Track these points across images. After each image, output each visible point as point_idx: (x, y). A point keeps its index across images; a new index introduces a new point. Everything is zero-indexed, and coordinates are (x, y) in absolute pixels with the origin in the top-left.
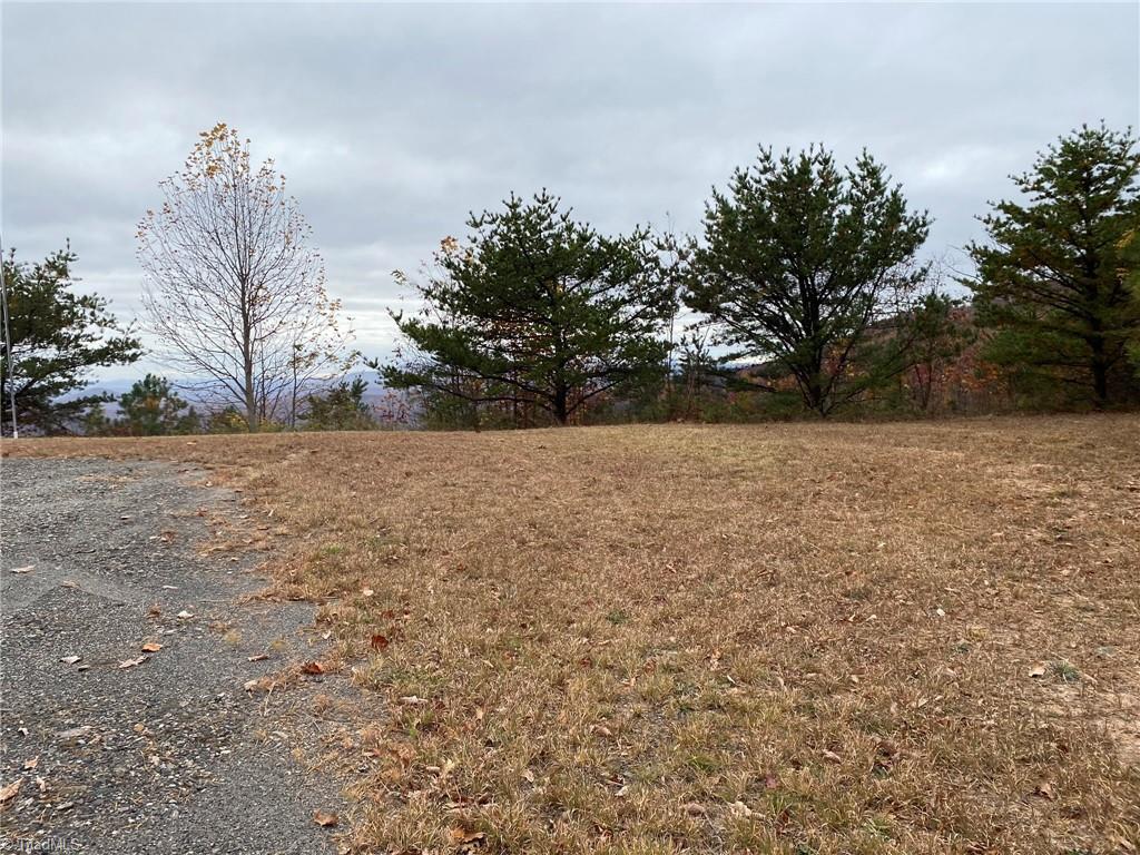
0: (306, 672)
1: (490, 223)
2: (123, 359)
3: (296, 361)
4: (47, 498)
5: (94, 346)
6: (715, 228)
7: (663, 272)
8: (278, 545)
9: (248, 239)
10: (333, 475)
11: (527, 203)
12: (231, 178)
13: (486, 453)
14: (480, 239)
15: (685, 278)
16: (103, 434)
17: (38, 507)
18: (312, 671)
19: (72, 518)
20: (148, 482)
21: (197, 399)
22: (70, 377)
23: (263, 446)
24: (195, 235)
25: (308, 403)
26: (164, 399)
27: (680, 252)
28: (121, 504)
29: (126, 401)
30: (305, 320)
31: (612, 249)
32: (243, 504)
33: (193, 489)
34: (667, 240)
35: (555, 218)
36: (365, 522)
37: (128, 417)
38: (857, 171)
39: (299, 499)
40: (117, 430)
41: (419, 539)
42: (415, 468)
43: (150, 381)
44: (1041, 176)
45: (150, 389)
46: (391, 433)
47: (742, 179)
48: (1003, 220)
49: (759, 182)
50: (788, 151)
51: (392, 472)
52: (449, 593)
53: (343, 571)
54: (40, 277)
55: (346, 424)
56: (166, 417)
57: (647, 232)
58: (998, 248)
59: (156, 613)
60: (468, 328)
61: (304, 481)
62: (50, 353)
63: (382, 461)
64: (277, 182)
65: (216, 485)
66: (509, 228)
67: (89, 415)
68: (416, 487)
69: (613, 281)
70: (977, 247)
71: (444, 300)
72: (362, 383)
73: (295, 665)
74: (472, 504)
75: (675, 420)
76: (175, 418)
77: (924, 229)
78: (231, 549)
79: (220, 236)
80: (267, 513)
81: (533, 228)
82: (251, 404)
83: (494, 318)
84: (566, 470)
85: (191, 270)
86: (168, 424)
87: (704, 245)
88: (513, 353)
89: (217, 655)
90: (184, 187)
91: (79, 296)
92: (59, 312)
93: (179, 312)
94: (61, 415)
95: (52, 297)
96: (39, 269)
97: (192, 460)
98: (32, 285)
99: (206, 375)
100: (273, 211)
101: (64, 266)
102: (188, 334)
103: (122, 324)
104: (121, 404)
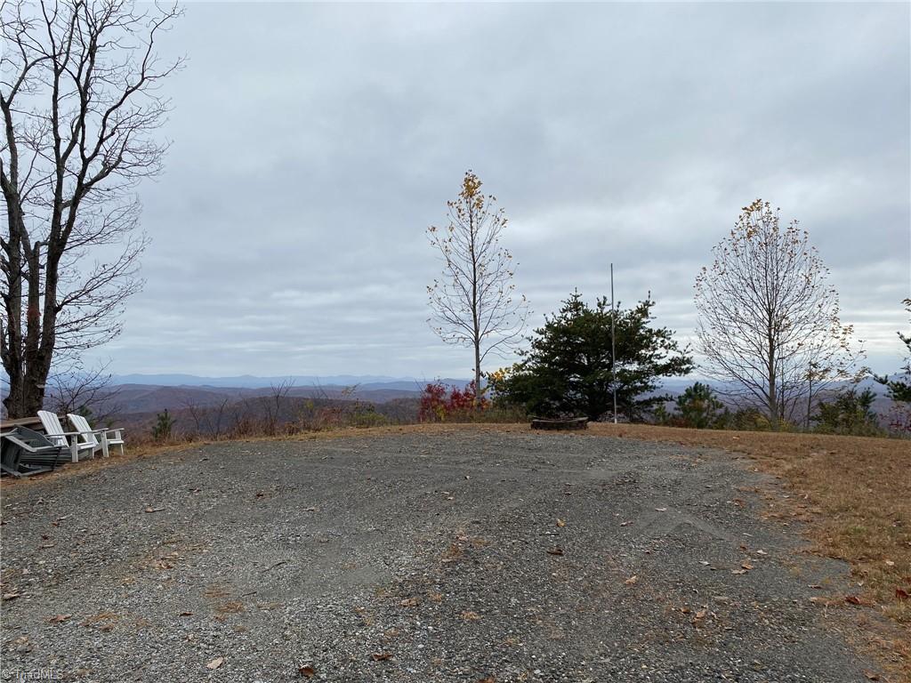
0: (848, 601)
2: (680, 371)
3: (811, 375)
4: (658, 467)
5: (662, 362)
8: (816, 519)
9: (775, 282)
10: (851, 474)
12: (763, 239)
16: (666, 424)
17: (657, 473)
18: (852, 601)
19: (678, 483)
20: (715, 464)
21: (732, 402)
22: (645, 383)
23: (790, 445)
24: (735, 282)
25: (821, 409)
26: (707, 401)
28: (703, 477)
29: (681, 400)
30: (820, 343)
32: (784, 488)
33: (746, 472)
36: (883, 514)
37: (682, 413)
39: (826, 489)
40: (676, 422)
43: (697, 387)
45: (697, 392)
53: (867, 546)
54: (633, 318)
55: (856, 429)
56: (708, 414)
59: (744, 548)
61: (828, 476)
62: (634, 367)
63: (893, 466)
64: (801, 237)
65: (761, 471)
67: (657, 410)
72: (871, 394)
73: (841, 596)
76: (714, 415)
78: (782, 518)
79: (754, 281)
80: (803, 497)
82: (773, 408)
85: (732, 309)
86: (709, 419)
89: (788, 579)
91: (655, 329)
92: (641, 340)
93: (721, 338)
94: (639, 409)
95: (638, 331)
96: (632, 313)
97: (739, 451)
98: (627, 323)
99: (739, 385)
100: (796, 259)
101: (646, 310)
102: (726, 354)
103: (681, 347)
104: (677, 403)
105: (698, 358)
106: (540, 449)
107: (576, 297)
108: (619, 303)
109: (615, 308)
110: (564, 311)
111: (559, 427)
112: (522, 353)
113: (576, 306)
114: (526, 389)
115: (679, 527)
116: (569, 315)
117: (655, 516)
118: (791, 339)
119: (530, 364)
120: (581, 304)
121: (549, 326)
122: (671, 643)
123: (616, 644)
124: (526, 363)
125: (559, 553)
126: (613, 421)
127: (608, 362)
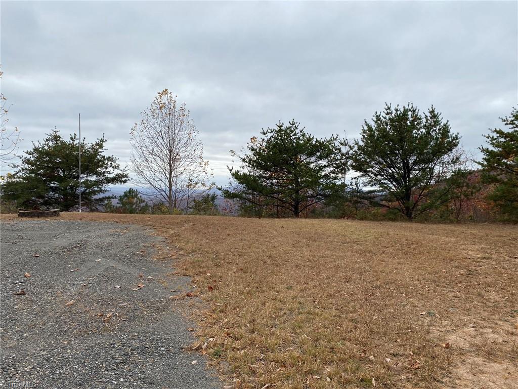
0: (187, 295)
1: (270, 133)
2: (121, 182)
3: (189, 186)
4: (100, 236)
5: (110, 176)
6: (366, 137)
7: (343, 155)
8: (180, 258)
9: (173, 136)
10: (201, 233)
11: (286, 125)
12: (168, 111)
13: (260, 228)
14: (266, 139)
15: (352, 157)
16: (112, 212)
17: (98, 240)
18: (189, 295)
19: (110, 244)
20: (134, 233)
21: (149, 199)
22: (100, 188)
23: (175, 221)
24: (153, 133)
25: (193, 202)
26: (136, 198)
27: (350, 147)
28: (126, 240)
29: (121, 199)
30: (194, 169)
31: (321, 144)
32: (168, 243)
33: (150, 236)
34: (345, 141)
35: (297, 131)
36: (210, 251)
37: (121, 205)
38: (429, 115)
39: (188, 242)
40: (117, 210)
41: (229, 259)
42: (231, 233)
43: (131, 191)
44: (513, 118)
45: (131, 194)
46: (225, 217)
47: (378, 117)
48: (495, 137)
49: (385, 118)
50: (398, 106)
51: (223, 233)
52: (235, 277)
53: (201, 267)
54: (93, 148)
55: (208, 212)
56: (136, 206)
57: (337, 137)
58: (494, 149)
59: (141, 276)
60: (259, 175)
61: (190, 236)
62: (93, 178)
63: (219, 229)
64: (186, 113)
65: (158, 235)
66: (278, 135)
67: (106, 204)
68: (231, 240)
69: (320, 158)
70: (484, 148)
71: (250, 163)
72: (215, 196)
73: (184, 294)
74: (250, 248)
75: (344, 218)
76: (139, 206)
77: (457, 141)
78: (164, 258)
79: (163, 134)
80: (176, 246)
81: (288, 135)
82: (170, 202)
83: (271, 171)
84: (289, 237)
85: (151, 148)
86: (137, 209)
87: (361, 143)
88: (278, 186)
89: (161, 289)
90: (150, 114)
91: (107, 156)
92: (98, 163)
93: (144, 164)
94: (96, 203)
95: (96, 156)
96: (93, 145)
97: (148, 225)
98: (89, 151)
99: (153, 190)
100: (184, 124)
101: (102, 144)
102: (147, 173)
103: (122, 168)
104: (119, 200)
105: (131, 174)
106: (21, 230)
107: (56, 132)
108: (84, 138)
109: (82, 141)
110: (47, 140)
111: (39, 216)
112: (15, 166)
113: (56, 138)
114: (17, 191)
115: (107, 269)
116: (51, 144)
117: (93, 264)
118: (180, 167)
119: (21, 174)
120: (59, 137)
121: (36, 150)
122: (89, 334)
123: (52, 342)
124: (17, 173)
125: (23, 293)
126: (79, 211)
127: (77, 174)
